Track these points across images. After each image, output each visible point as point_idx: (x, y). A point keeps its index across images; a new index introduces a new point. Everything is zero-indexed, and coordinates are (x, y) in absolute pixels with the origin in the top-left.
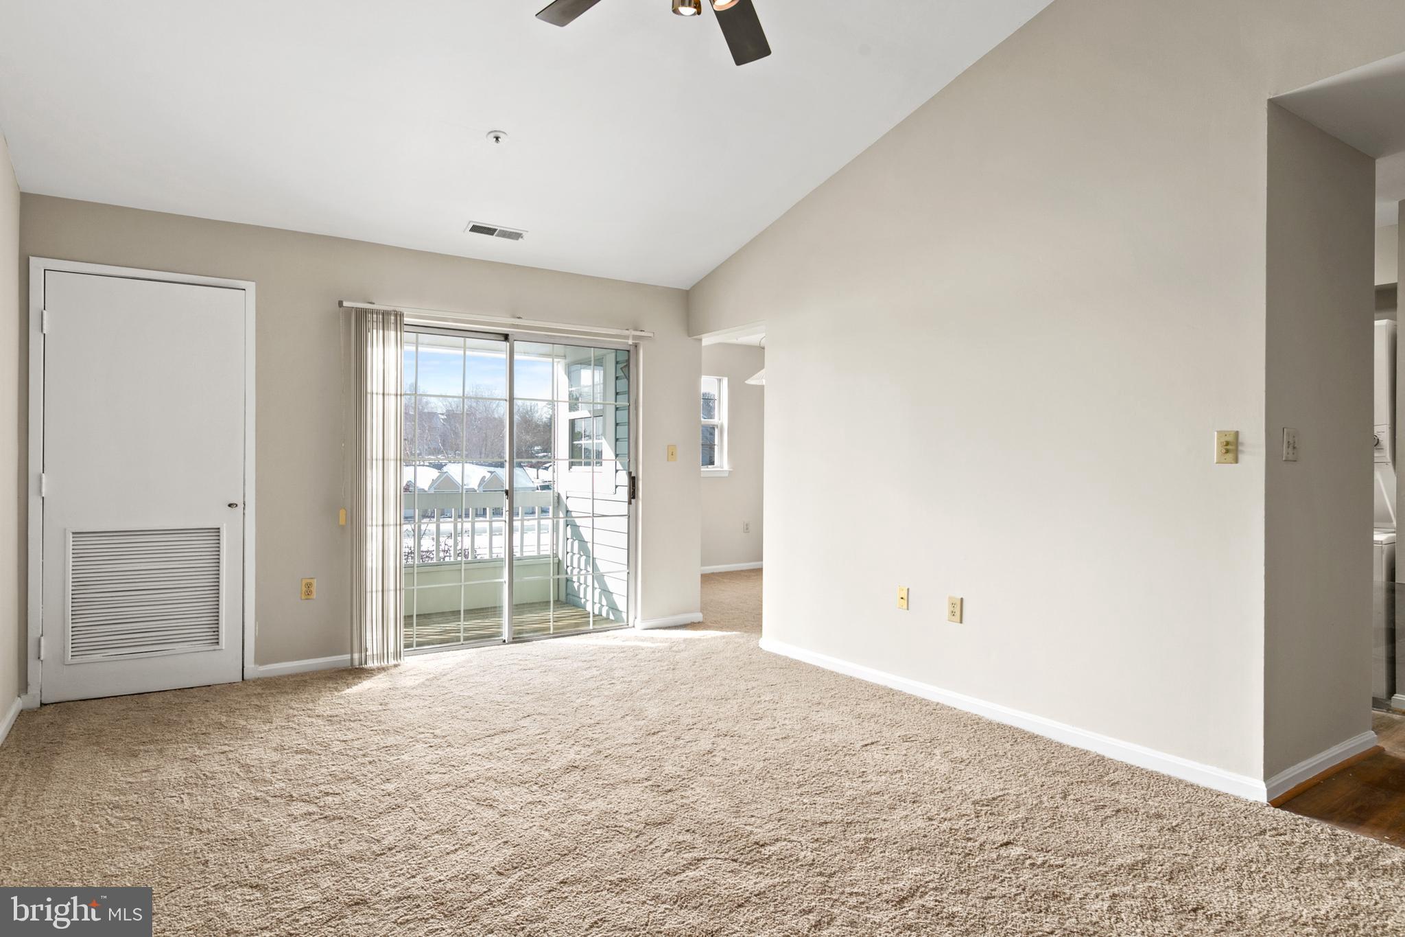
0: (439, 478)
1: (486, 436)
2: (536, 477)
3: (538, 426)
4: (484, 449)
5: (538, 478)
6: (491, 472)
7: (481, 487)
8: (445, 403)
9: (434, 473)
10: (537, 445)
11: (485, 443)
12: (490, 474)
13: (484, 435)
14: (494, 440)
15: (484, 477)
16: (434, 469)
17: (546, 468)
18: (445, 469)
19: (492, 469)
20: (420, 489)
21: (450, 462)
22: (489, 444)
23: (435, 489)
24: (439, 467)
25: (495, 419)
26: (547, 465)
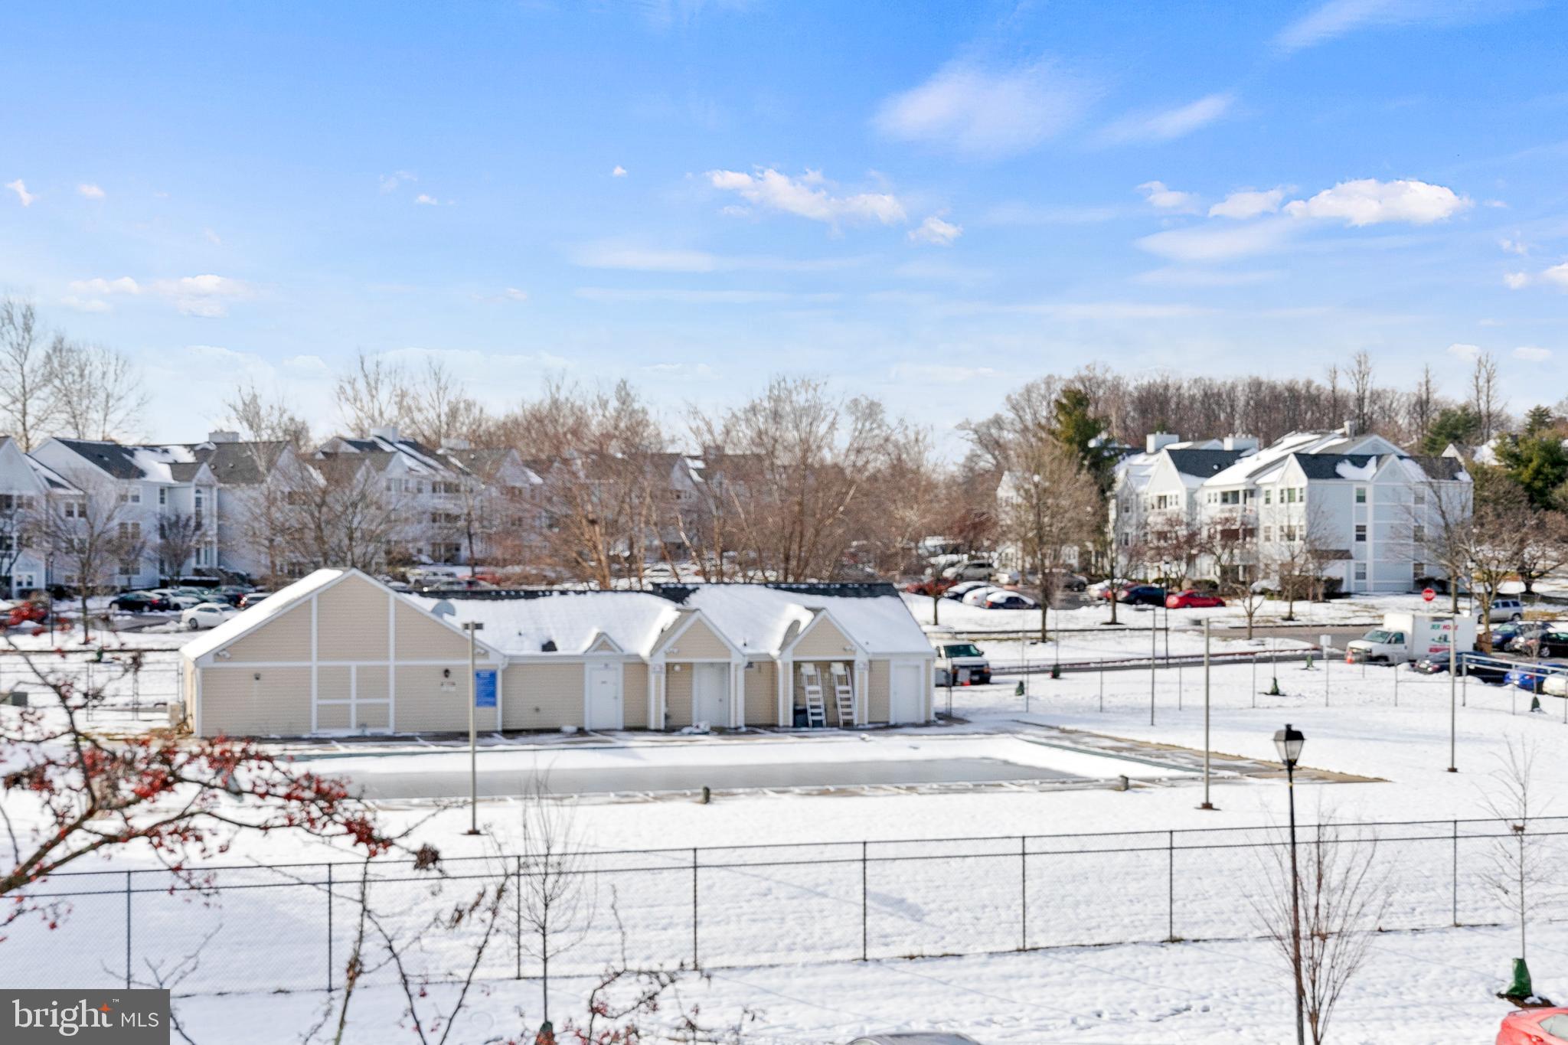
0: (677, 624)
1: (802, 512)
2: (932, 619)
3: (931, 486)
4: (795, 546)
5: (936, 623)
6: (815, 611)
7: (789, 650)
8: (694, 426)
9: (667, 612)
10: (934, 533)
11: (798, 528)
12: (810, 615)
13: (796, 508)
14: (821, 521)
15: (796, 623)
16: (667, 601)
17: (958, 597)
18: (693, 600)
19: (818, 601)
20: (629, 656)
21: (708, 581)
22: (809, 533)
23: (667, 654)
24: (677, 594)
25: (823, 467)
26: (960, 588)
